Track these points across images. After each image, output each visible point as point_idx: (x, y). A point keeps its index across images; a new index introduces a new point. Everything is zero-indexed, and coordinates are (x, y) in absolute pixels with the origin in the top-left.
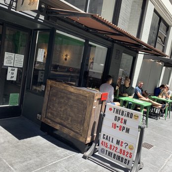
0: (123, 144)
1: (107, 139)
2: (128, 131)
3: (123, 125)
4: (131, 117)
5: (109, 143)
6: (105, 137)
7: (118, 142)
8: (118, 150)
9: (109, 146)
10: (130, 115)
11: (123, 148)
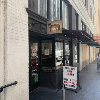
0: (73, 80)
1: (65, 80)
2: (73, 75)
3: (71, 73)
4: (73, 70)
5: (67, 81)
6: (65, 79)
7: (70, 80)
8: (71, 83)
9: (67, 82)
10: (72, 69)
11: (73, 82)
